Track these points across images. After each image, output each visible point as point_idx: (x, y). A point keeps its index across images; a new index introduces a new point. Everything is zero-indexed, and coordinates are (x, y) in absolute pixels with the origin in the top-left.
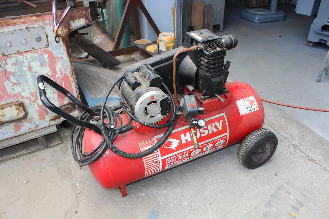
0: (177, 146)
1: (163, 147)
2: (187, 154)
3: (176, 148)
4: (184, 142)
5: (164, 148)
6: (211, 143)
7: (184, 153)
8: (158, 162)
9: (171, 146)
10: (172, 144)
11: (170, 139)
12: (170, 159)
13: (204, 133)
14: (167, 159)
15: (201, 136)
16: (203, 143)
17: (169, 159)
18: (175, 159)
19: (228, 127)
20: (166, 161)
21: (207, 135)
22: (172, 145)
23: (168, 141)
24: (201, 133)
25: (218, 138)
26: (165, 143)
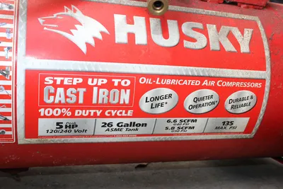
0: (92, 42)
1: (44, 23)
2: (126, 88)
3: (88, 45)
4: (121, 38)
5: (45, 28)
6: (212, 83)
7: (116, 82)
8: (11, 74)
9: (71, 33)
10: (77, 26)
11: (75, 11)
12: (59, 80)
13: (193, 40)
14: (47, 79)
15: (181, 43)
16: (186, 70)
17: (55, 81)
18: (77, 94)
19: (267, 53)
20: (43, 85)
21: (201, 47)
22: (76, 29)
23: (65, 13)
24: (183, 37)
25: (237, 76)
26: (55, 15)
